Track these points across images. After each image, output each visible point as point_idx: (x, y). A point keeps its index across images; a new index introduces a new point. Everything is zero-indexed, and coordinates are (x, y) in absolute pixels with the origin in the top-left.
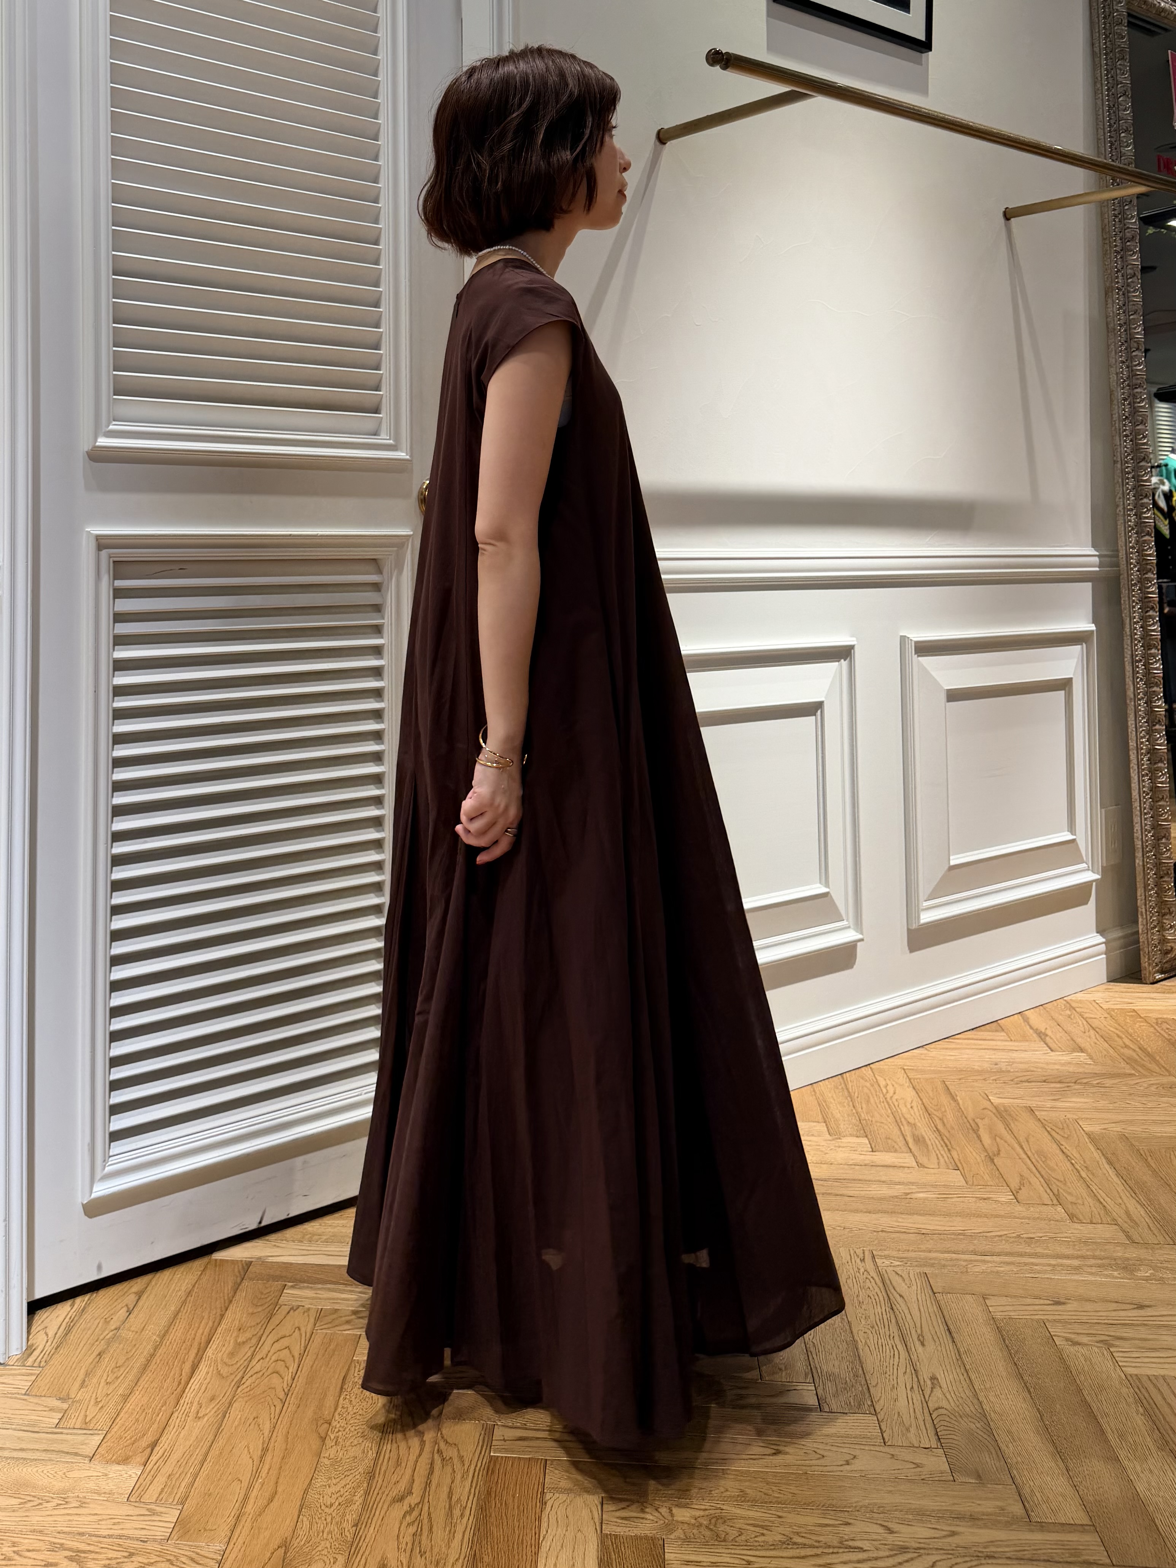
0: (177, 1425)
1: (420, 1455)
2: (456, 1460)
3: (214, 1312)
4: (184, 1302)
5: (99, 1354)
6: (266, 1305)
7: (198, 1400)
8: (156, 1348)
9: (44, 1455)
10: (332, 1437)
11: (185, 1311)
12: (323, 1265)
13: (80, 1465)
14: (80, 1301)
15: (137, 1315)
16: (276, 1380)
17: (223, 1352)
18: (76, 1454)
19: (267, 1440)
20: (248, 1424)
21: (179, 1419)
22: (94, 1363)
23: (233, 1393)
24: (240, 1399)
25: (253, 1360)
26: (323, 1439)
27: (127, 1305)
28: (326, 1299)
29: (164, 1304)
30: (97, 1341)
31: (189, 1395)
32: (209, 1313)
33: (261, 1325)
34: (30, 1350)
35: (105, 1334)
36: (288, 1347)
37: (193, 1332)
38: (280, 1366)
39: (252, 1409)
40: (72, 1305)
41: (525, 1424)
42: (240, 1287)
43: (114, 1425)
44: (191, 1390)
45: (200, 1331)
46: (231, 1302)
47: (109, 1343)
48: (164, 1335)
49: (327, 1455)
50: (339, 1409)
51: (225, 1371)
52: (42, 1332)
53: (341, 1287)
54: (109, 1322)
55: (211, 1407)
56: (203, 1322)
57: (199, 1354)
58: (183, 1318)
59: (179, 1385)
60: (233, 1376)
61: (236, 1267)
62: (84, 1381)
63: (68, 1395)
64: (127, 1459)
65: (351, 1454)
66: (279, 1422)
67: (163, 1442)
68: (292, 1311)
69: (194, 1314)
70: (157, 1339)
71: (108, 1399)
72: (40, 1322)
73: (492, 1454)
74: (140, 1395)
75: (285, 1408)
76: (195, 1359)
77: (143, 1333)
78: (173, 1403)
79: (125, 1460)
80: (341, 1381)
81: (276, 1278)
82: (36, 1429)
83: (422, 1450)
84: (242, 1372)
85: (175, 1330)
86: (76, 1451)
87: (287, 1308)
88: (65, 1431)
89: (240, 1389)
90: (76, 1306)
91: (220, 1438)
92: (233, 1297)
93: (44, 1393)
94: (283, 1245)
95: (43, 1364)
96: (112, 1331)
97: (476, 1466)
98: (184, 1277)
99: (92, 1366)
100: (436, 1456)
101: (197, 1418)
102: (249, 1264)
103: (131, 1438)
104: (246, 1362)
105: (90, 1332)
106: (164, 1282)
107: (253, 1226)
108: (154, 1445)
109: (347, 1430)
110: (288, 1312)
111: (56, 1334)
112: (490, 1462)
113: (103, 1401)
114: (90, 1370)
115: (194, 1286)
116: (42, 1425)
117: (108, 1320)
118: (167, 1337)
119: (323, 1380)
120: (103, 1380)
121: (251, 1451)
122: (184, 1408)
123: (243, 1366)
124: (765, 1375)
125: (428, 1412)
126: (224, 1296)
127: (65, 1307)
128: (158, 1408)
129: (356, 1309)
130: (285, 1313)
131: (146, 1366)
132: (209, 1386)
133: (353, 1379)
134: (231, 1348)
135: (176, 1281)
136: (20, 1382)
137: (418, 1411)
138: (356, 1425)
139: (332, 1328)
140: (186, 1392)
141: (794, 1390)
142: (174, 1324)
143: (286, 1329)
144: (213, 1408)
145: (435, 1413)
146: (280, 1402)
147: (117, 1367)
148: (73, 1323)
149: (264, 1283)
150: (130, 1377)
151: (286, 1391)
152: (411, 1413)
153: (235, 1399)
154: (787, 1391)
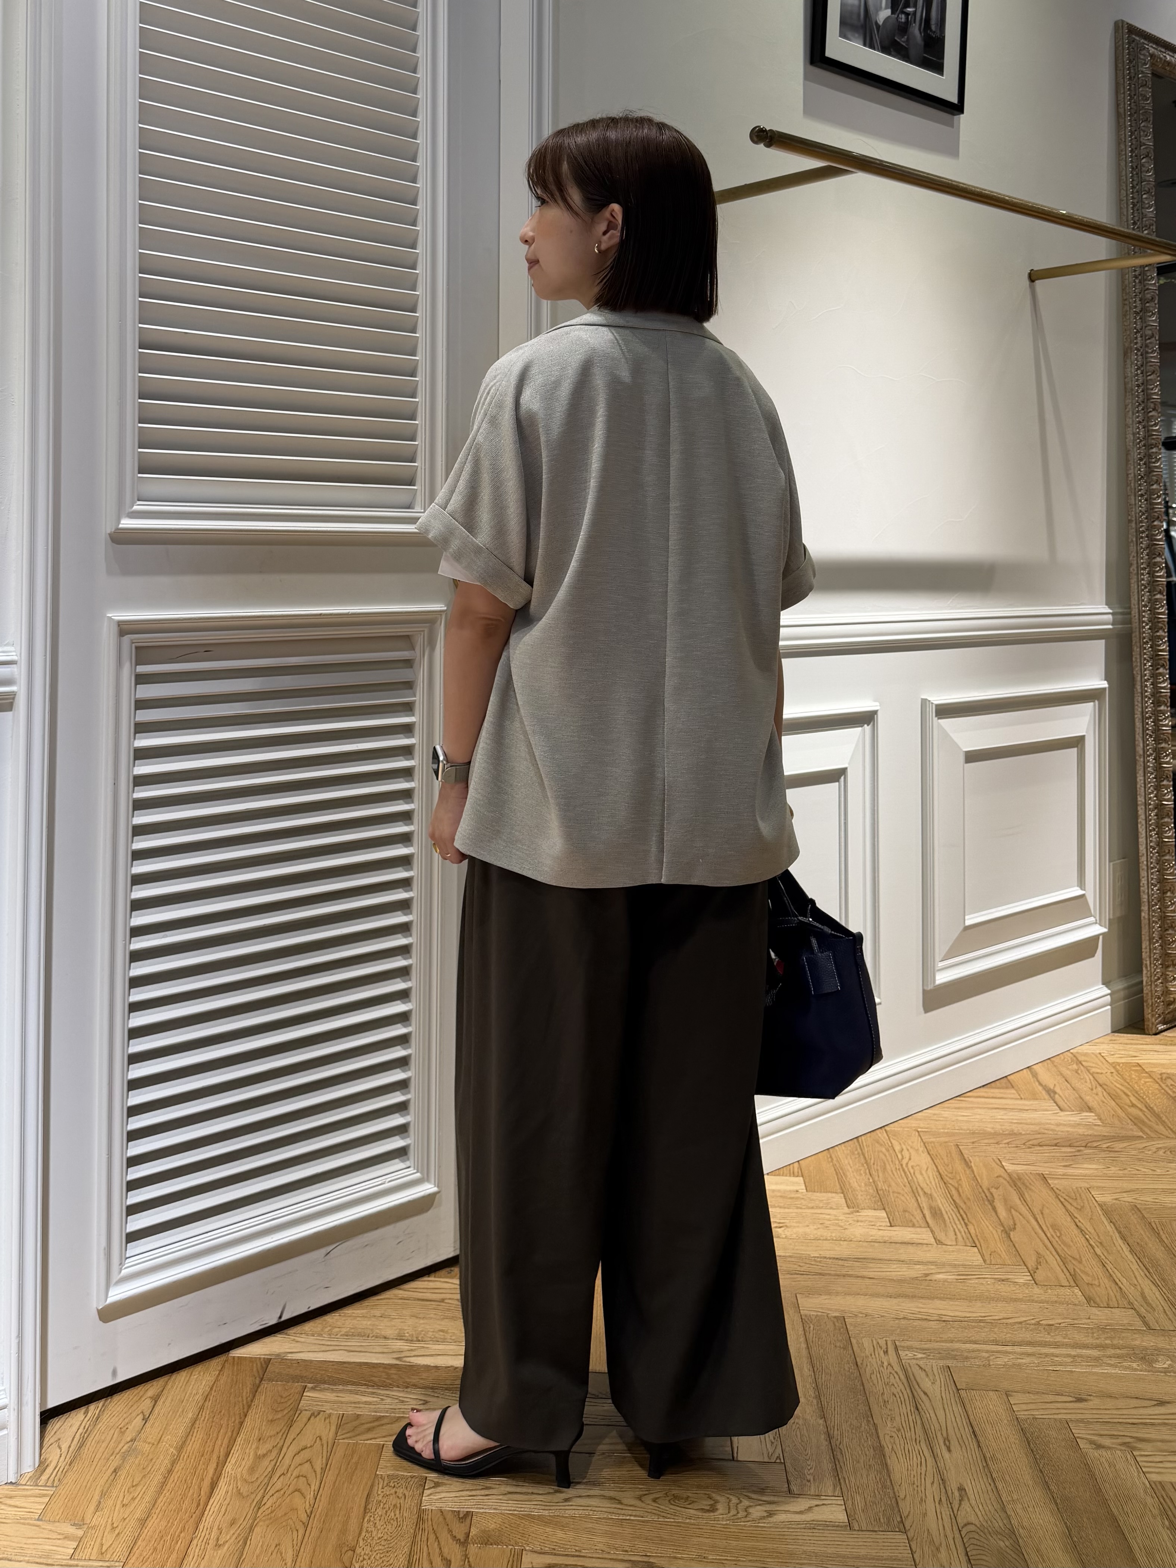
0: (196, 1554)
3: (233, 1419)
4: (202, 1408)
5: (115, 1471)
6: (286, 1411)
7: (218, 1523)
8: (173, 1463)
10: (357, 1567)
11: (203, 1418)
12: (344, 1363)
14: (94, 1408)
15: (154, 1423)
16: (297, 1500)
17: (242, 1467)
20: (270, 1552)
21: (198, 1547)
22: (109, 1481)
23: (254, 1515)
24: (261, 1523)
25: (273, 1477)
27: (142, 1412)
28: (347, 1403)
29: (180, 1410)
30: (112, 1454)
31: (209, 1519)
32: (228, 1420)
33: (281, 1434)
34: (42, 1466)
35: (120, 1447)
36: (309, 1461)
37: (212, 1444)
38: (302, 1483)
39: (274, 1535)
40: (86, 1413)
41: (554, 1549)
42: (259, 1390)
43: (132, 1554)
44: (211, 1513)
45: (219, 1442)
46: (249, 1407)
47: (124, 1459)
48: (182, 1447)
50: (363, 1534)
51: (245, 1490)
52: (55, 1445)
53: (362, 1389)
54: (125, 1431)
55: (232, 1532)
56: (222, 1431)
57: (219, 1468)
58: (201, 1426)
59: (197, 1507)
60: (253, 1496)
61: (255, 1365)
62: (100, 1502)
63: (83, 1519)
66: (302, 1550)
68: (313, 1417)
69: (213, 1422)
70: (174, 1452)
71: (124, 1524)
72: (54, 1431)
74: (158, 1520)
75: (308, 1532)
76: (214, 1475)
77: (160, 1444)
78: (191, 1530)
80: (364, 1500)
81: (296, 1379)
82: (50, 1561)
84: (262, 1491)
85: (193, 1440)
87: (308, 1414)
89: (261, 1511)
90: (89, 1415)
92: (252, 1401)
93: (58, 1518)
94: (303, 1340)
95: (56, 1482)
96: (128, 1442)
98: (201, 1378)
99: (107, 1485)
101: (218, 1546)
102: (268, 1362)
104: (267, 1478)
105: (104, 1445)
106: (181, 1384)
107: (273, 1321)
109: (372, 1557)
110: (309, 1419)
111: (70, 1447)
113: (119, 1527)
114: (104, 1491)
115: (211, 1389)
116: (56, 1556)
117: (122, 1430)
118: (185, 1449)
119: (346, 1500)
120: (119, 1502)
122: (203, 1534)
123: (263, 1483)
124: (794, 1488)
125: (455, 1537)
126: (243, 1401)
127: (79, 1415)
128: (177, 1534)
129: (378, 1414)
130: (305, 1420)
131: (163, 1484)
132: (230, 1507)
133: (377, 1498)
134: (251, 1461)
135: (193, 1383)
136: (32, 1504)
137: (444, 1535)
138: (381, 1552)
139: (354, 1437)
140: (205, 1516)
141: (823, 1504)
142: (191, 1433)
143: (307, 1439)
144: (234, 1534)
145: (462, 1537)
146: (303, 1526)
147: (133, 1487)
148: (88, 1433)
149: (284, 1385)
150: (147, 1498)
151: (308, 1512)
152: (437, 1538)
153: (256, 1522)
154: (817, 1506)
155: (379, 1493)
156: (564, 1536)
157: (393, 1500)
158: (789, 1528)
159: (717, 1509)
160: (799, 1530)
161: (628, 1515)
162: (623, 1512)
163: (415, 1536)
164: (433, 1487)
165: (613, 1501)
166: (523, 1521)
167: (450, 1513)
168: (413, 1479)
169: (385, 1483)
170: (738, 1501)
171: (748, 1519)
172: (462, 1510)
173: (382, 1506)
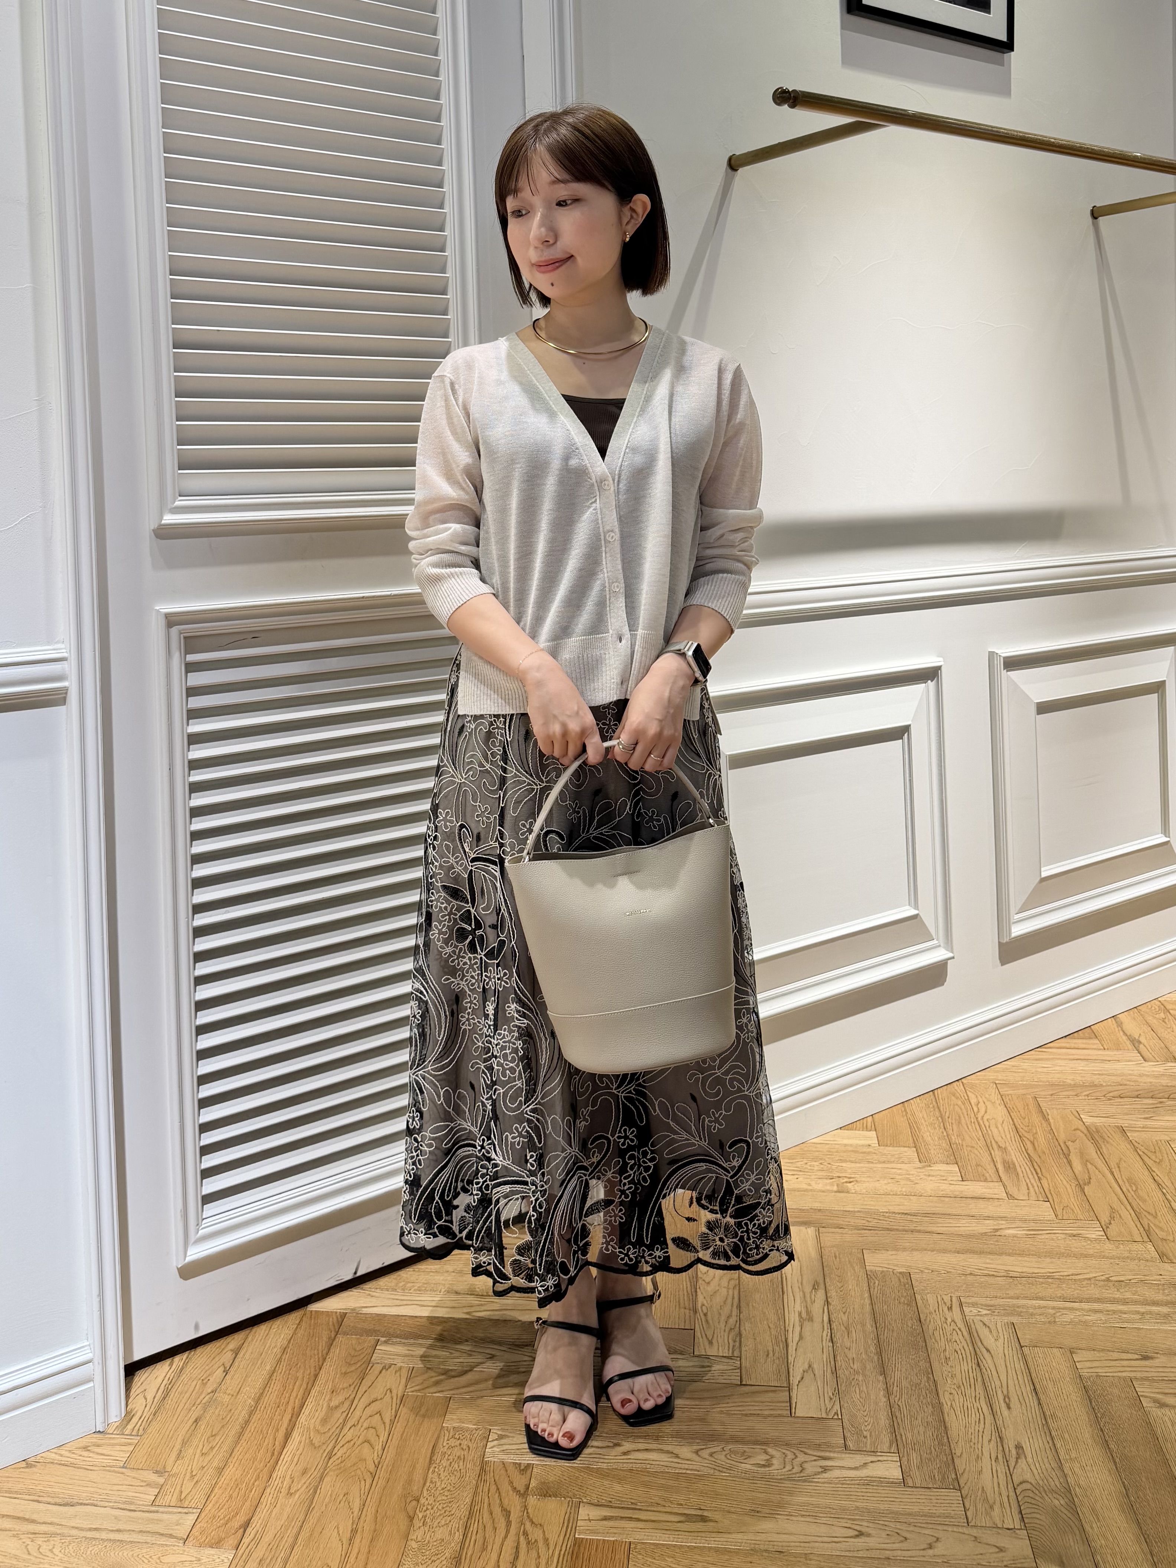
0: (269, 1502)
1: (506, 1537)
2: (541, 1543)
3: (309, 1372)
4: (279, 1361)
5: (196, 1421)
6: (359, 1365)
7: (290, 1473)
8: (251, 1414)
9: (140, 1537)
10: (420, 1515)
11: (280, 1371)
12: (416, 1317)
13: (174, 1548)
14: (178, 1360)
15: (234, 1376)
16: (366, 1450)
17: (315, 1418)
18: (171, 1536)
19: (357, 1520)
20: (339, 1501)
21: (271, 1495)
22: (190, 1431)
23: (324, 1465)
24: (331, 1473)
25: (344, 1428)
26: (411, 1519)
27: (223, 1365)
28: (417, 1356)
29: (259, 1362)
30: (194, 1405)
31: (281, 1468)
32: (304, 1372)
33: (353, 1386)
34: (129, 1416)
35: (201, 1398)
36: (379, 1413)
37: (287, 1395)
38: (371, 1434)
39: (343, 1484)
40: (171, 1365)
41: (610, 1502)
42: (334, 1343)
43: (208, 1502)
44: (284, 1462)
45: (294, 1394)
46: (324, 1359)
47: (205, 1410)
48: (259, 1399)
49: (415, 1537)
50: (428, 1484)
51: (316, 1441)
52: (141, 1396)
54: (207, 1382)
55: (303, 1482)
56: (297, 1383)
57: (294, 1419)
58: (278, 1378)
59: (272, 1456)
60: (324, 1447)
61: (331, 1319)
62: (181, 1451)
63: (164, 1468)
64: (219, 1542)
65: (439, 1536)
66: (369, 1499)
67: (256, 1522)
68: (384, 1371)
69: (289, 1374)
70: (252, 1402)
71: (203, 1472)
72: (140, 1383)
73: (577, 1536)
74: (234, 1469)
75: (375, 1482)
76: (288, 1426)
77: (238, 1397)
78: (265, 1478)
79: (217, 1544)
80: (430, 1451)
81: (369, 1332)
82: (132, 1507)
83: (508, 1532)
84: (333, 1442)
85: (270, 1392)
86: (171, 1532)
87: (379, 1367)
88: (161, 1509)
89: (330, 1462)
90: (174, 1367)
91: (311, 1518)
92: (327, 1354)
93: (141, 1465)
94: (377, 1294)
95: (141, 1432)
96: (209, 1394)
97: (561, 1550)
98: (279, 1331)
99: (188, 1435)
100: (522, 1538)
101: (290, 1494)
102: (344, 1316)
103: (224, 1518)
104: (338, 1430)
105: (188, 1395)
106: (261, 1338)
107: (348, 1276)
108: (246, 1525)
109: (435, 1508)
110: (380, 1372)
111: (154, 1397)
112: (575, 1545)
113: (198, 1475)
114: (185, 1440)
115: (289, 1342)
116: (139, 1502)
117: (204, 1382)
118: (262, 1401)
119: (413, 1451)
120: (198, 1451)
121: (341, 1532)
122: (276, 1483)
123: (335, 1434)
124: (850, 1444)
125: (515, 1488)
126: (318, 1354)
127: (164, 1367)
128: (252, 1482)
129: (447, 1367)
130: (377, 1372)
131: (240, 1435)
132: (302, 1457)
133: (442, 1450)
134: (324, 1413)
135: (272, 1337)
136: (118, 1452)
137: (505, 1487)
138: (444, 1502)
139: (423, 1389)
140: (279, 1465)
141: (879, 1461)
142: (268, 1385)
143: (378, 1391)
144: (305, 1483)
145: (522, 1489)
146: (370, 1475)
147: (212, 1436)
148: (171, 1385)
149: (358, 1339)
150: (225, 1448)
151: (376, 1463)
152: (498, 1489)
153: (326, 1472)
154: (872, 1462)
155: (445, 1444)
156: (620, 1489)
157: (457, 1452)
158: (843, 1484)
159: (772, 1464)
160: (853, 1486)
161: (684, 1469)
162: (680, 1466)
163: (477, 1487)
164: (496, 1439)
165: (670, 1455)
166: (582, 1474)
167: (512, 1465)
168: (477, 1432)
169: (451, 1435)
170: (794, 1457)
171: (802, 1475)
172: (523, 1462)
173: (447, 1456)
